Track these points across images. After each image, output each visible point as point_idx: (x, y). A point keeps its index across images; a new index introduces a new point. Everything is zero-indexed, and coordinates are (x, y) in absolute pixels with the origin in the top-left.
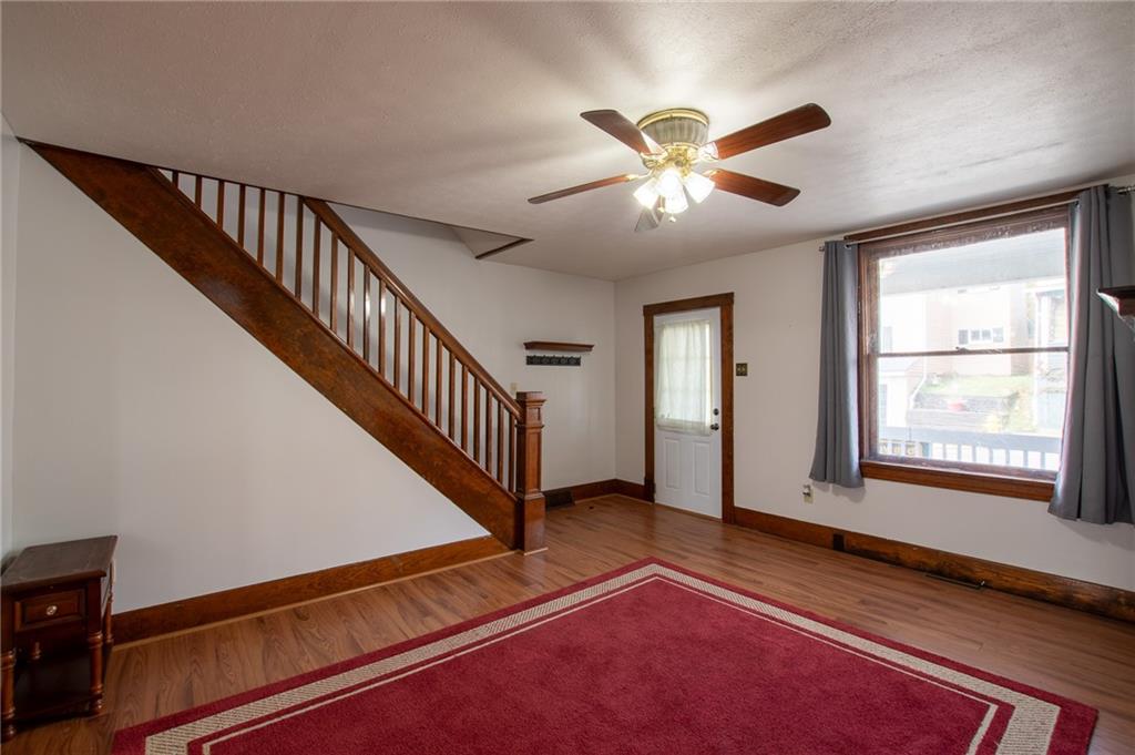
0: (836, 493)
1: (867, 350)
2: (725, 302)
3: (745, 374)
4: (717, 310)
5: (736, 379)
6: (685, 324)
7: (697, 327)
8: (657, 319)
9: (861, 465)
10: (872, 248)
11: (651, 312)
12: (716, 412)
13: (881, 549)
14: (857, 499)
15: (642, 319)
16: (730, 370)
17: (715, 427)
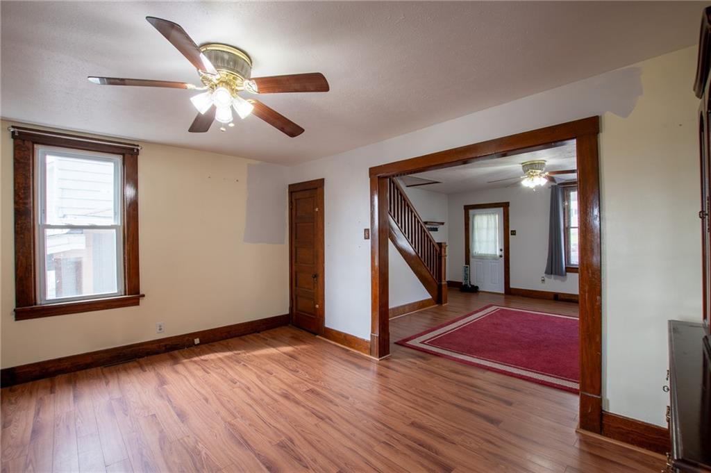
0: (555, 279)
1: (566, 226)
2: (505, 206)
3: (515, 234)
4: (502, 209)
5: (510, 236)
6: (487, 214)
7: (492, 216)
8: (471, 212)
9: (566, 268)
10: (569, 188)
11: (467, 208)
12: (501, 250)
13: (573, 298)
14: (563, 281)
15: (463, 211)
16: (507, 233)
17: (501, 256)
